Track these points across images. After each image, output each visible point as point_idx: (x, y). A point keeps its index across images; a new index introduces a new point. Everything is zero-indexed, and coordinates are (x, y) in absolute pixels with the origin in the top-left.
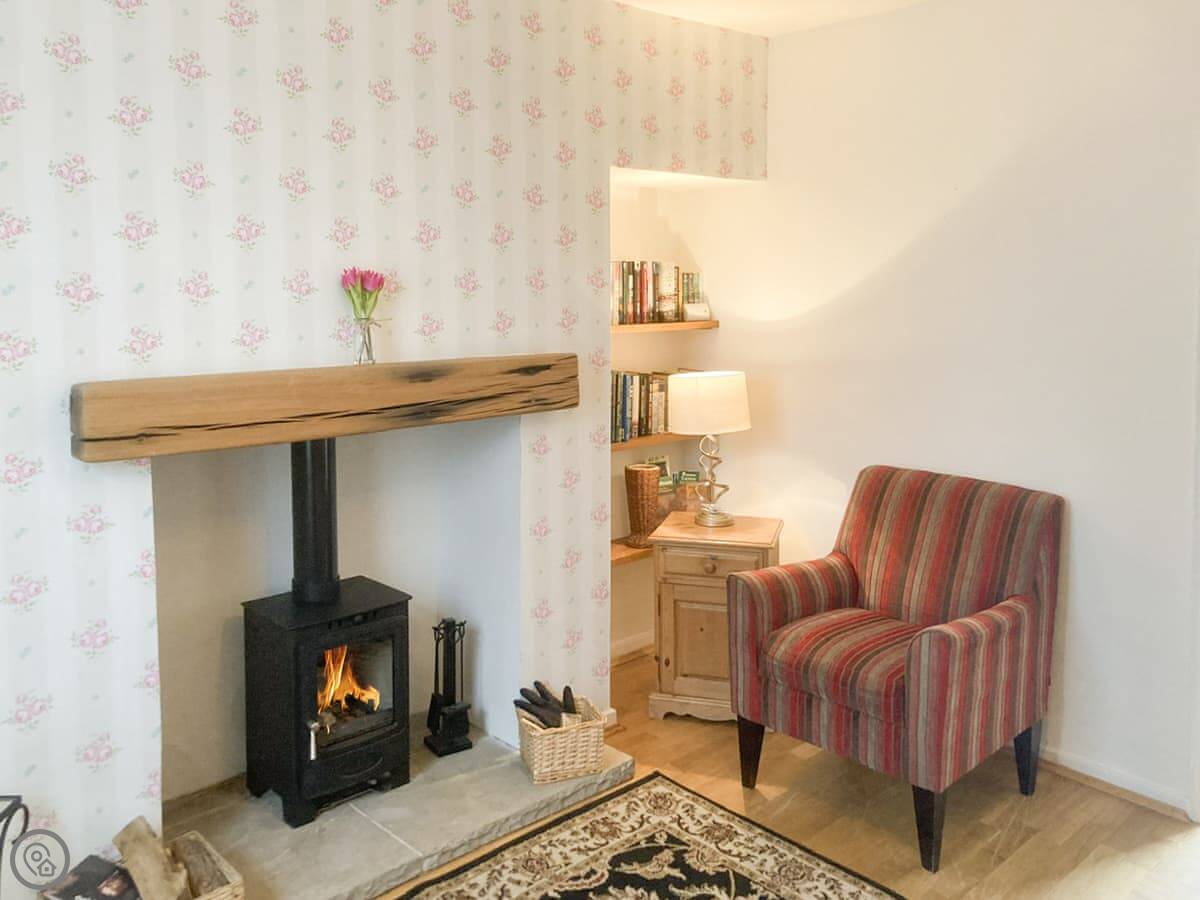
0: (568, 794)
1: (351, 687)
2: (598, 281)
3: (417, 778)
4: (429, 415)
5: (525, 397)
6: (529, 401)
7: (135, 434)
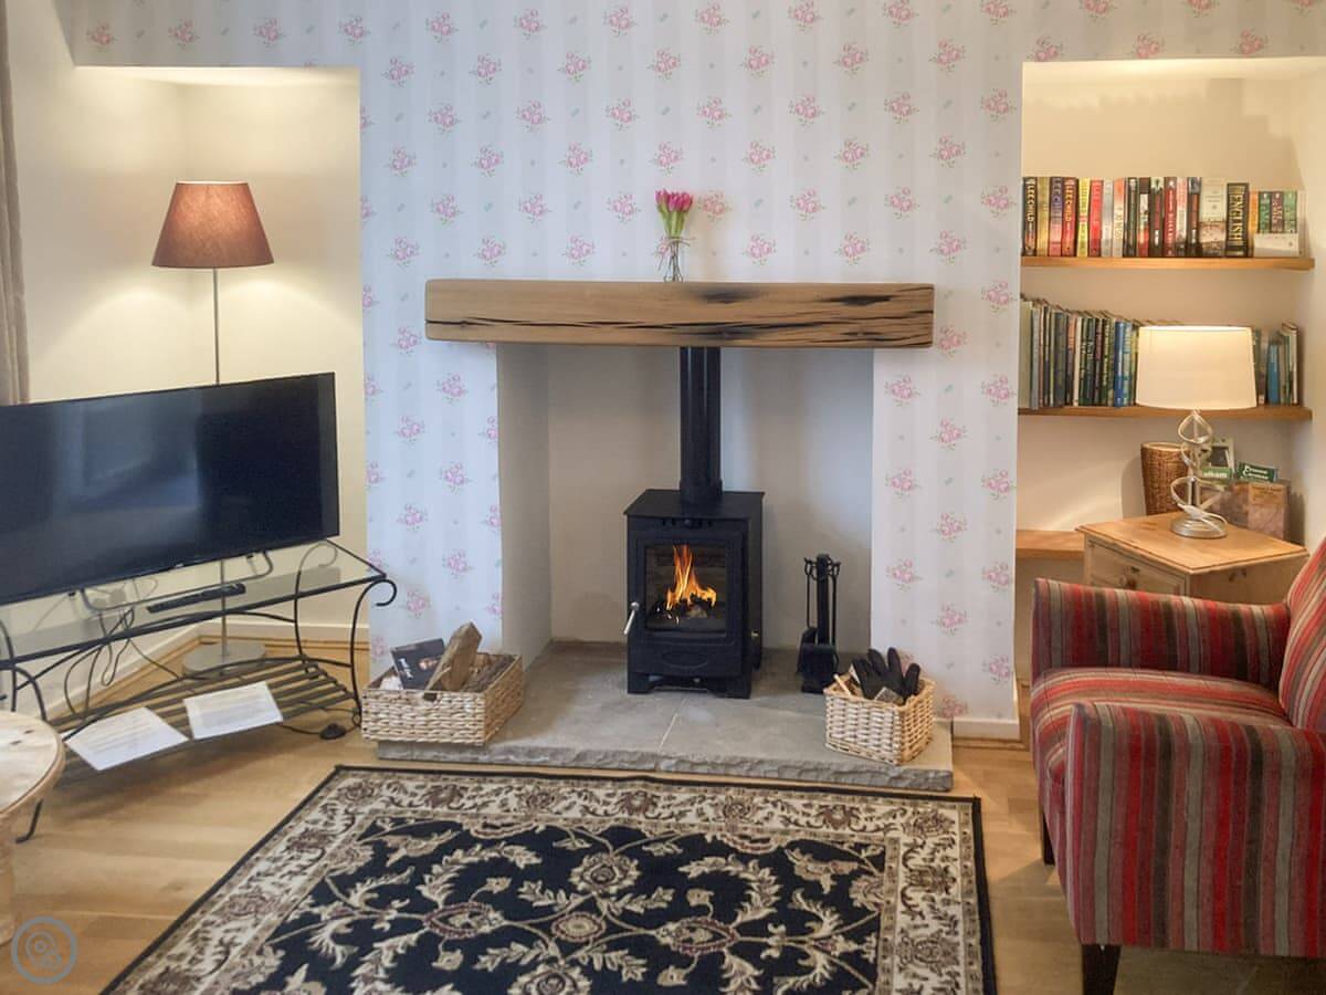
0: (845, 769)
1: (695, 588)
2: (996, 201)
3: (755, 700)
4: (726, 336)
5: (847, 328)
6: (855, 334)
7: (459, 321)
